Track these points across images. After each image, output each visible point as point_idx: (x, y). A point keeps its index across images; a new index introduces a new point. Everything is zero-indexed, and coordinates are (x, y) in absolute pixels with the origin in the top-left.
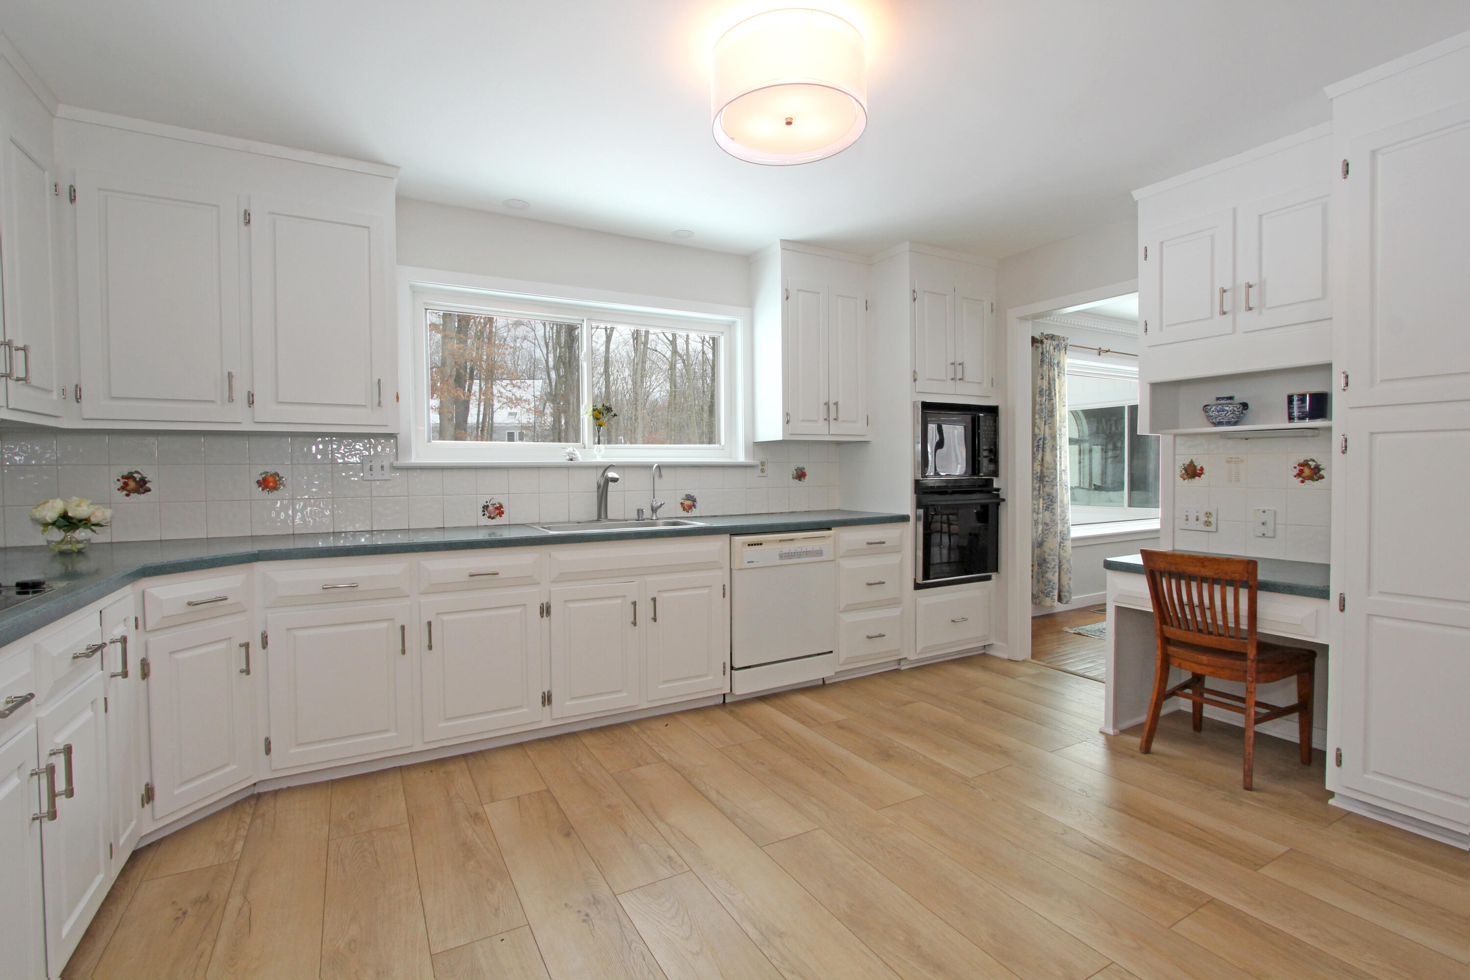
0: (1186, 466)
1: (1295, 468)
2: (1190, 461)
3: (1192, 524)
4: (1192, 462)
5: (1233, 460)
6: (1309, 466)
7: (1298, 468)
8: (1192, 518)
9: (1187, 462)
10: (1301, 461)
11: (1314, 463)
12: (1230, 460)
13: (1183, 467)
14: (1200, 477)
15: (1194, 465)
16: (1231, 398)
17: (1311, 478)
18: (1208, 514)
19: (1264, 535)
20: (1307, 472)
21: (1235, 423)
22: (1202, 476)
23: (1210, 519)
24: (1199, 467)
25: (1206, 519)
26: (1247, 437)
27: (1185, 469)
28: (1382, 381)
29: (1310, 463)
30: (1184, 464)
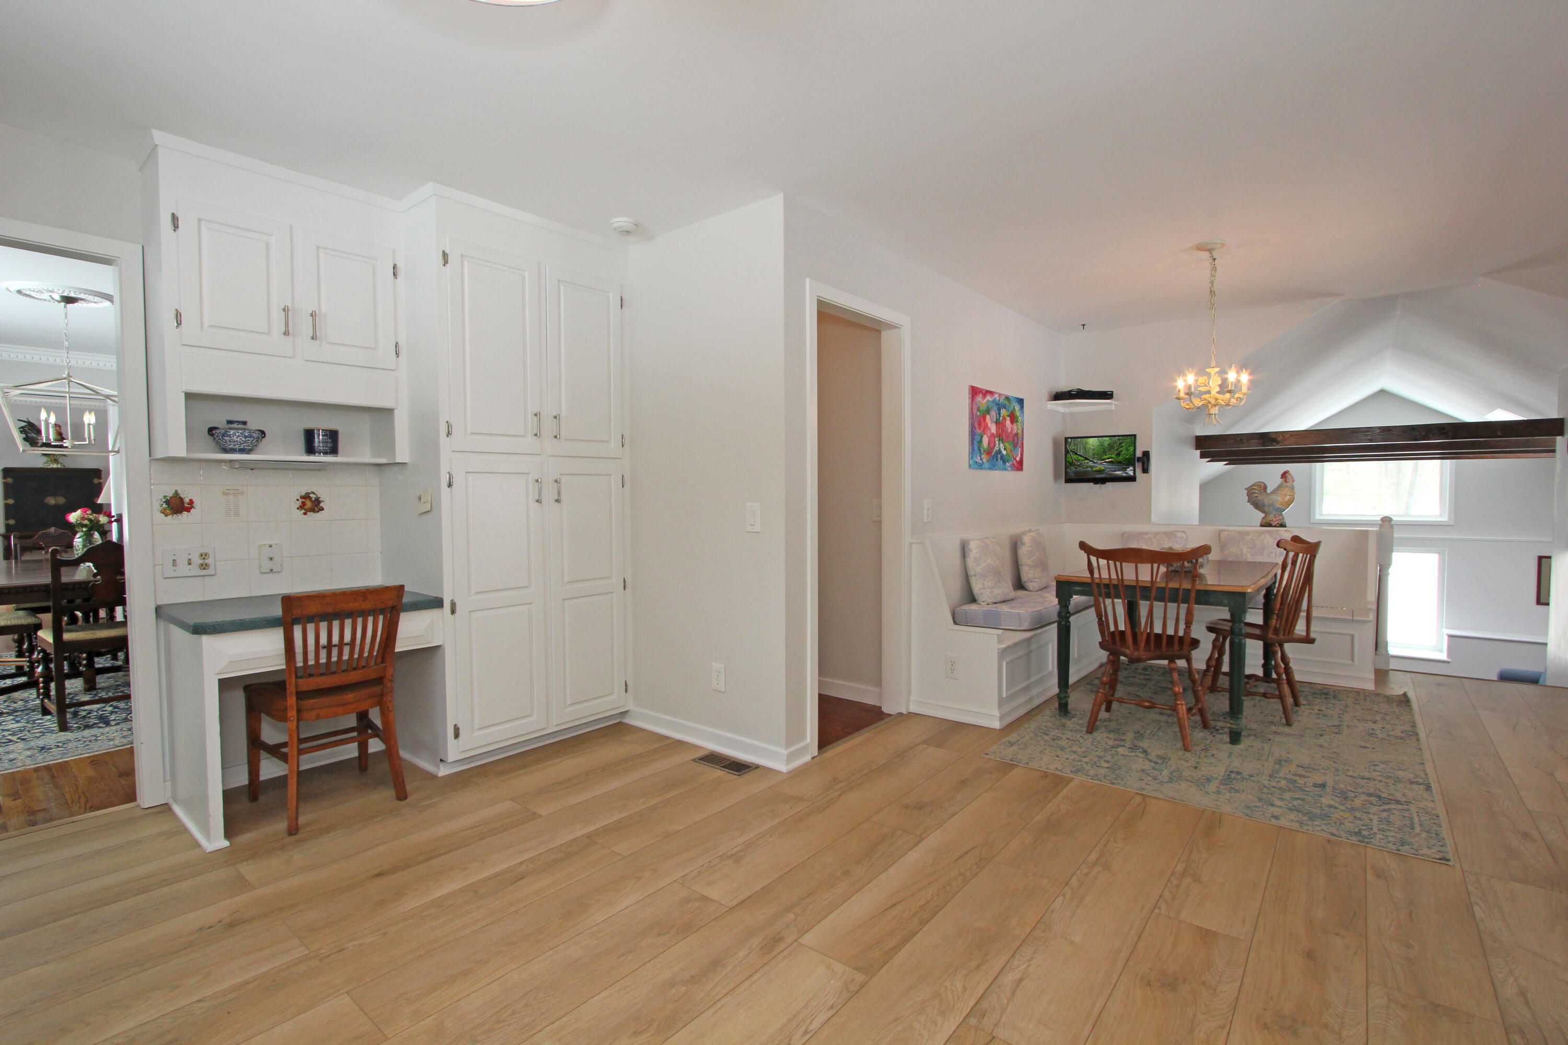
0: (169, 498)
1: (298, 500)
2: (173, 492)
3: (183, 569)
4: (176, 492)
5: (231, 492)
6: (310, 498)
7: (301, 500)
8: (182, 563)
9: (170, 494)
10: (303, 494)
11: (315, 496)
12: (227, 491)
13: (164, 500)
14: (189, 511)
15: (181, 497)
16: (245, 423)
17: (313, 510)
18: (204, 556)
19: (272, 570)
20: (309, 504)
21: (249, 452)
22: (192, 511)
23: (207, 561)
24: (187, 500)
25: (202, 561)
26: (252, 467)
27: (168, 502)
28: (472, 433)
29: (311, 495)
30: (165, 497)
